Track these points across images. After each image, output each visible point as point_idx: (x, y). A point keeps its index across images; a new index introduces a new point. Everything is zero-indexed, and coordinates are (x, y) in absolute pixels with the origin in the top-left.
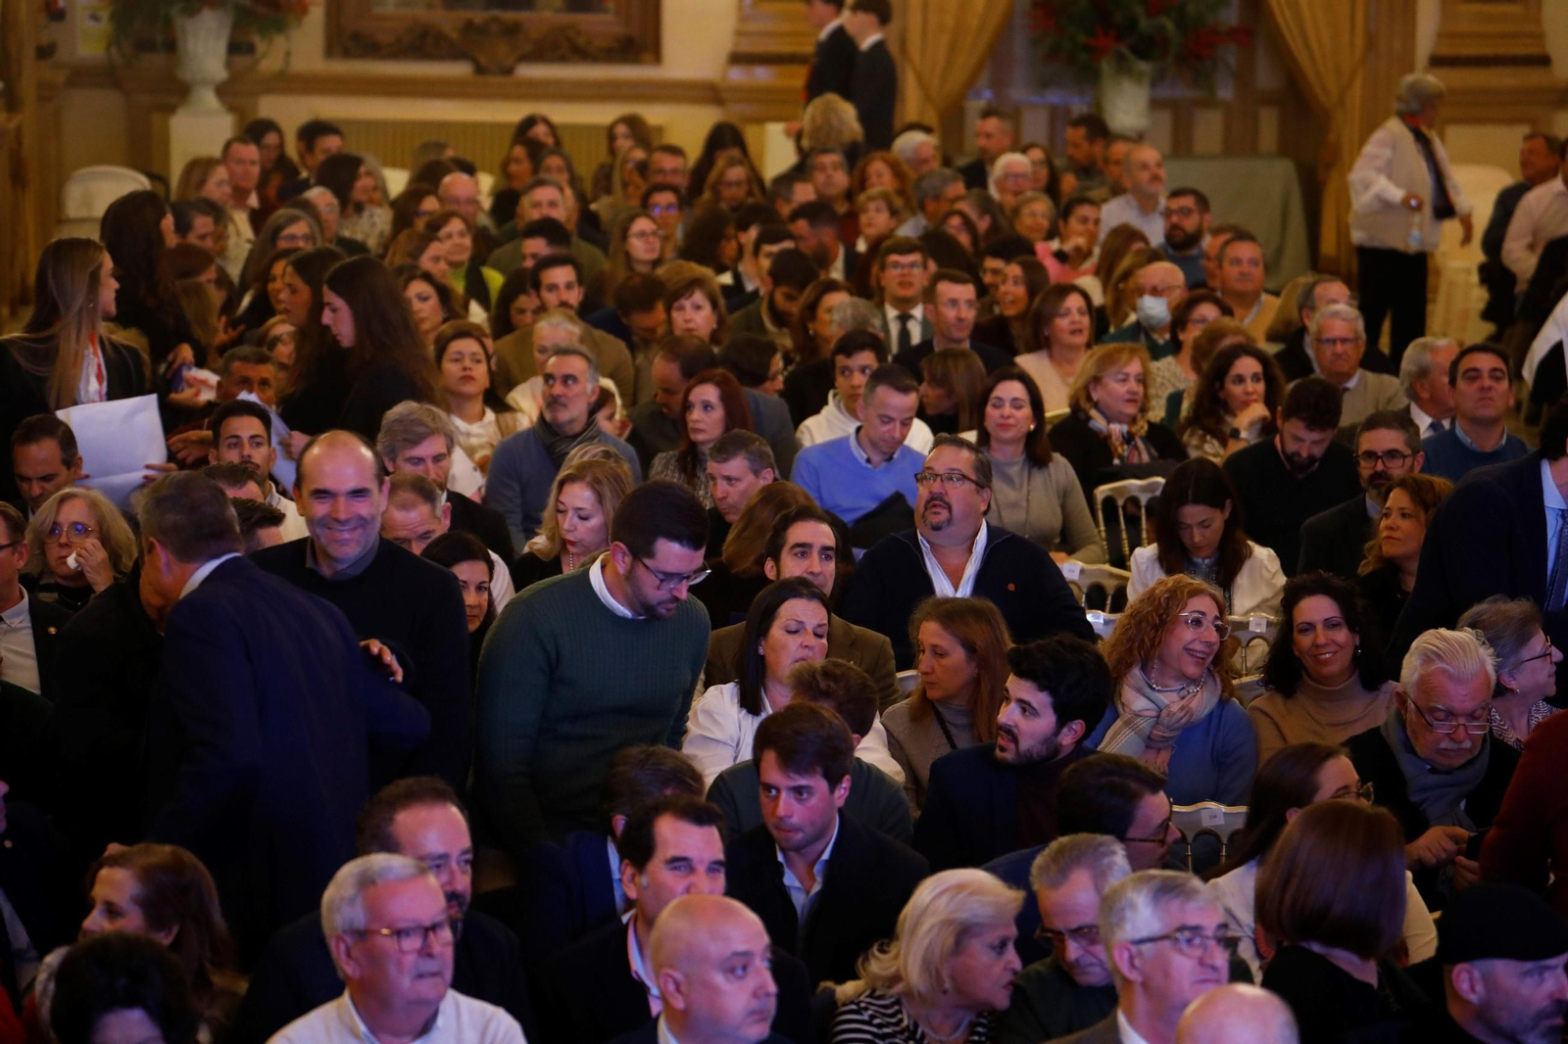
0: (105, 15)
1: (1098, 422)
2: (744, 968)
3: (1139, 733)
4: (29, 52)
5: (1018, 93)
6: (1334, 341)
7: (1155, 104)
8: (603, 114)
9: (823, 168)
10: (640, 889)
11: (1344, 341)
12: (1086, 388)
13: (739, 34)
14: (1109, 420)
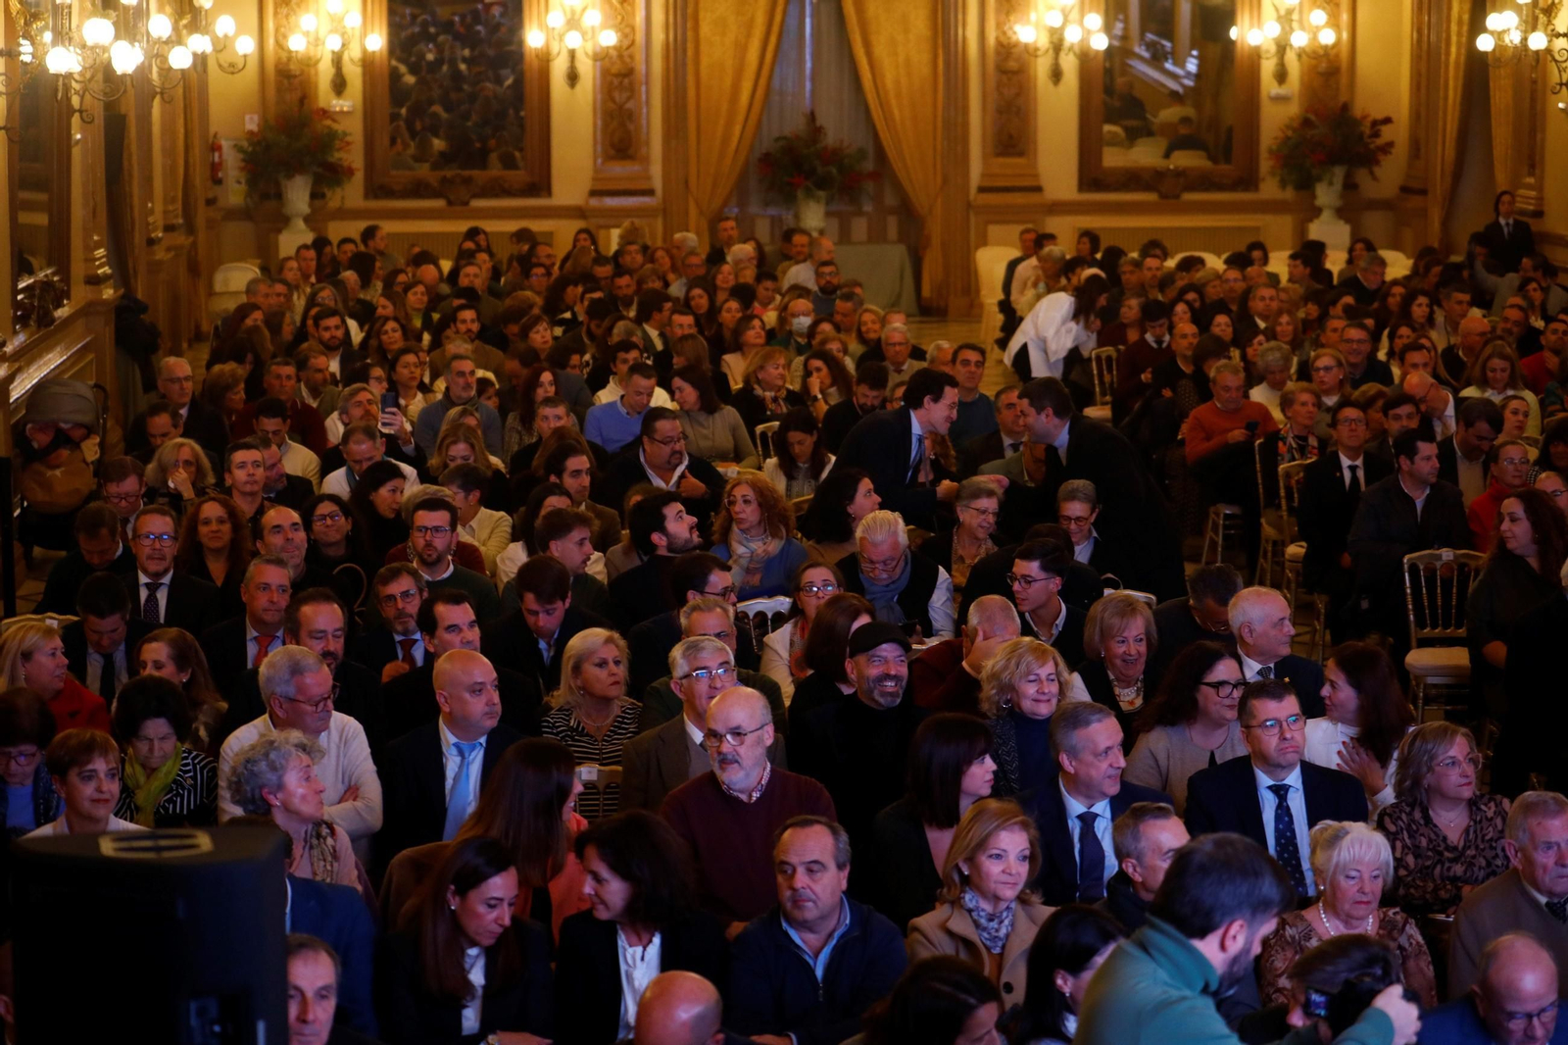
0: (243, 181)
1: (758, 391)
2: (480, 691)
3: (741, 567)
4: (201, 203)
5: (754, 209)
6: (894, 344)
7: (828, 214)
8: (512, 226)
9: (630, 253)
10: (435, 646)
11: (900, 344)
12: (755, 372)
13: (594, 179)
14: (764, 391)
